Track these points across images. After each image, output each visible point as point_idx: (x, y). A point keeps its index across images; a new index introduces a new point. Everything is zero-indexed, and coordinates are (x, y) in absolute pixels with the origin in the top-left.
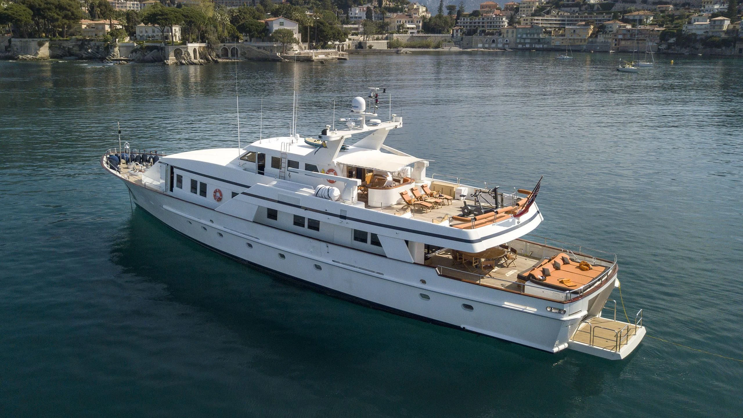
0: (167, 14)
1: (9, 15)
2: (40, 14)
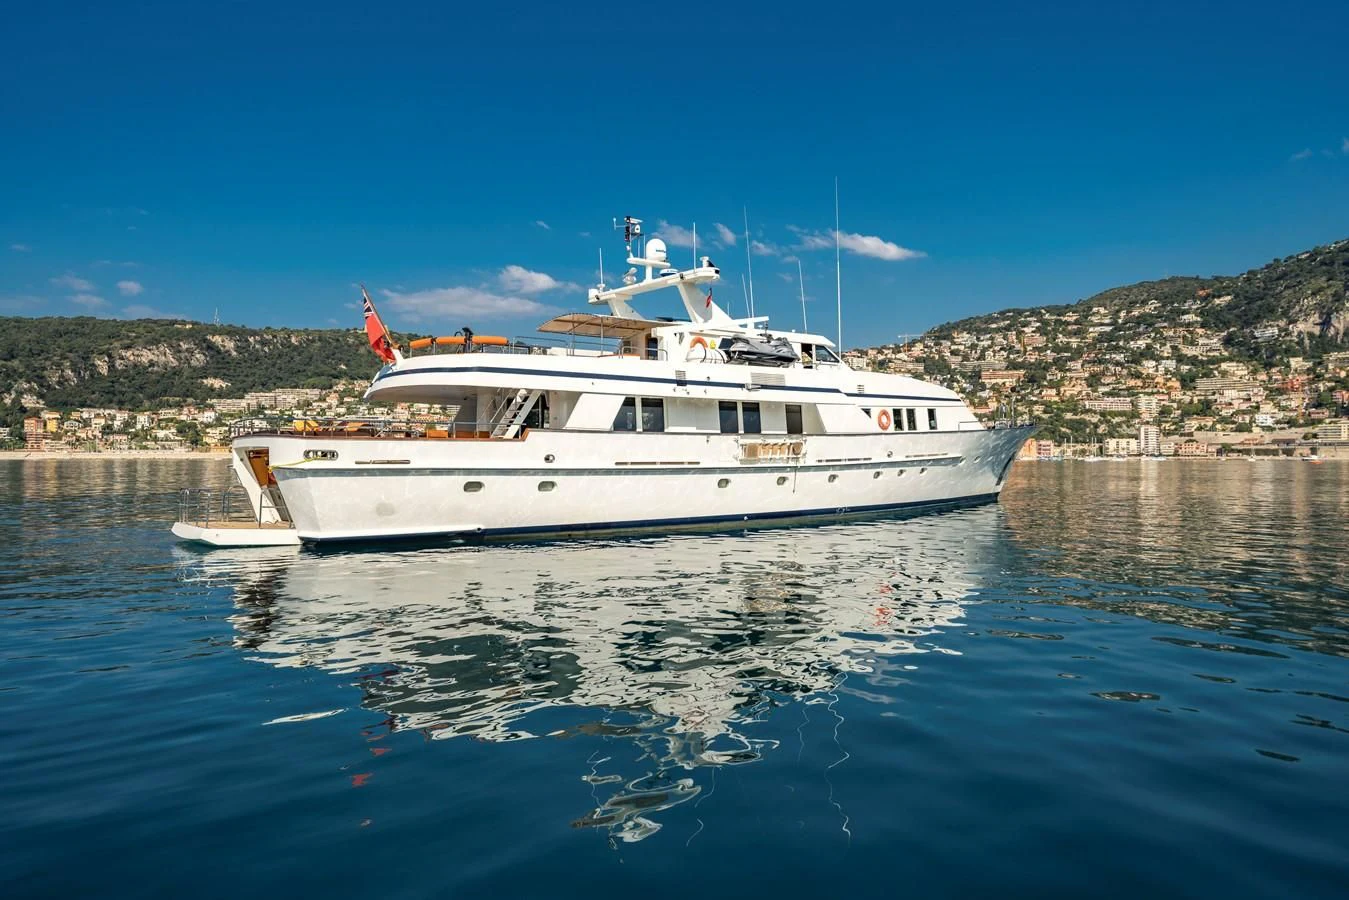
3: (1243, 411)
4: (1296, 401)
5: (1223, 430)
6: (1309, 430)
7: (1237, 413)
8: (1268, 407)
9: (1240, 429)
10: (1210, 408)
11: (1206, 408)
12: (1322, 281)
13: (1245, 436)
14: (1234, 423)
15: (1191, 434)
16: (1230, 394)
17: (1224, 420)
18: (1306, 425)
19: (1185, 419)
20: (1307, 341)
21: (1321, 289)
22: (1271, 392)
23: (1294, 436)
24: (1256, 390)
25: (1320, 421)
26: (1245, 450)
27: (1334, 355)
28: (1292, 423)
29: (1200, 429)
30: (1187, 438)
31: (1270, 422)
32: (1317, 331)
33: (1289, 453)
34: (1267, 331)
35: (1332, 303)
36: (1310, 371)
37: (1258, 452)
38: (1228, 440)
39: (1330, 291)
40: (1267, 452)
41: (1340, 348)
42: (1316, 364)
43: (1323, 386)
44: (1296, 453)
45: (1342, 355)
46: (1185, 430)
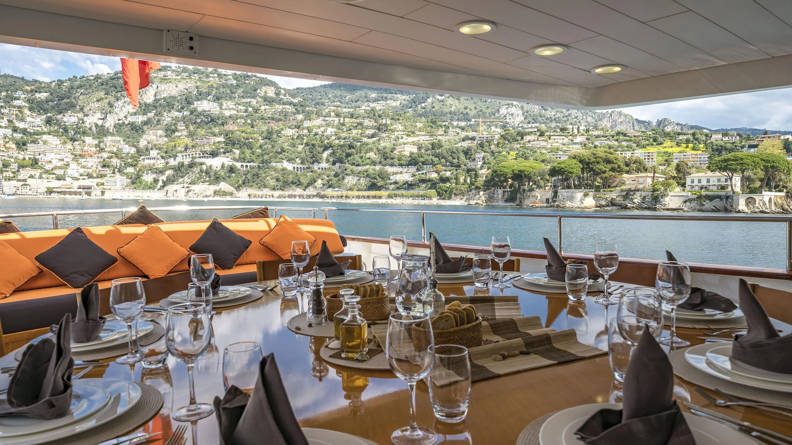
0: (742, 159)
1: (562, 168)
2: (589, 167)
3: (59, 167)
4: (92, 163)
5: (47, 178)
6: (99, 180)
7: (55, 168)
8: (73, 165)
9: (59, 179)
10: (38, 164)
11: (35, 163)
12: (102, 94)
13: (61, 182)
14: (54, 174)
15: (25, 180)
16: (51, 156)
17: (47, 172)
18: (97, 177)
19: (21, 170)
20: (94, 128)
21: (101, 99)
22: (75, 156)
23: (90, 184)
24: (67, 155)
25: (105, 176)
26: (62, 192)
27: (110, 138)
28: (90, 176)
29: (31, 177)
30: (23, 183)
31: (76, 175)
32: (100, 123)
33: (89, 194)
34: (70, 119)
35: (107, 108)
36: (97, 146)
37: (70, 193)
38: (51, 185)
39: (106, 101)
40: (75, 193)
41: (112, 135)
42: (100, 142)
43: (105, 155)
44: (93, 194)
45: (113, 138)
46: (20, 177)
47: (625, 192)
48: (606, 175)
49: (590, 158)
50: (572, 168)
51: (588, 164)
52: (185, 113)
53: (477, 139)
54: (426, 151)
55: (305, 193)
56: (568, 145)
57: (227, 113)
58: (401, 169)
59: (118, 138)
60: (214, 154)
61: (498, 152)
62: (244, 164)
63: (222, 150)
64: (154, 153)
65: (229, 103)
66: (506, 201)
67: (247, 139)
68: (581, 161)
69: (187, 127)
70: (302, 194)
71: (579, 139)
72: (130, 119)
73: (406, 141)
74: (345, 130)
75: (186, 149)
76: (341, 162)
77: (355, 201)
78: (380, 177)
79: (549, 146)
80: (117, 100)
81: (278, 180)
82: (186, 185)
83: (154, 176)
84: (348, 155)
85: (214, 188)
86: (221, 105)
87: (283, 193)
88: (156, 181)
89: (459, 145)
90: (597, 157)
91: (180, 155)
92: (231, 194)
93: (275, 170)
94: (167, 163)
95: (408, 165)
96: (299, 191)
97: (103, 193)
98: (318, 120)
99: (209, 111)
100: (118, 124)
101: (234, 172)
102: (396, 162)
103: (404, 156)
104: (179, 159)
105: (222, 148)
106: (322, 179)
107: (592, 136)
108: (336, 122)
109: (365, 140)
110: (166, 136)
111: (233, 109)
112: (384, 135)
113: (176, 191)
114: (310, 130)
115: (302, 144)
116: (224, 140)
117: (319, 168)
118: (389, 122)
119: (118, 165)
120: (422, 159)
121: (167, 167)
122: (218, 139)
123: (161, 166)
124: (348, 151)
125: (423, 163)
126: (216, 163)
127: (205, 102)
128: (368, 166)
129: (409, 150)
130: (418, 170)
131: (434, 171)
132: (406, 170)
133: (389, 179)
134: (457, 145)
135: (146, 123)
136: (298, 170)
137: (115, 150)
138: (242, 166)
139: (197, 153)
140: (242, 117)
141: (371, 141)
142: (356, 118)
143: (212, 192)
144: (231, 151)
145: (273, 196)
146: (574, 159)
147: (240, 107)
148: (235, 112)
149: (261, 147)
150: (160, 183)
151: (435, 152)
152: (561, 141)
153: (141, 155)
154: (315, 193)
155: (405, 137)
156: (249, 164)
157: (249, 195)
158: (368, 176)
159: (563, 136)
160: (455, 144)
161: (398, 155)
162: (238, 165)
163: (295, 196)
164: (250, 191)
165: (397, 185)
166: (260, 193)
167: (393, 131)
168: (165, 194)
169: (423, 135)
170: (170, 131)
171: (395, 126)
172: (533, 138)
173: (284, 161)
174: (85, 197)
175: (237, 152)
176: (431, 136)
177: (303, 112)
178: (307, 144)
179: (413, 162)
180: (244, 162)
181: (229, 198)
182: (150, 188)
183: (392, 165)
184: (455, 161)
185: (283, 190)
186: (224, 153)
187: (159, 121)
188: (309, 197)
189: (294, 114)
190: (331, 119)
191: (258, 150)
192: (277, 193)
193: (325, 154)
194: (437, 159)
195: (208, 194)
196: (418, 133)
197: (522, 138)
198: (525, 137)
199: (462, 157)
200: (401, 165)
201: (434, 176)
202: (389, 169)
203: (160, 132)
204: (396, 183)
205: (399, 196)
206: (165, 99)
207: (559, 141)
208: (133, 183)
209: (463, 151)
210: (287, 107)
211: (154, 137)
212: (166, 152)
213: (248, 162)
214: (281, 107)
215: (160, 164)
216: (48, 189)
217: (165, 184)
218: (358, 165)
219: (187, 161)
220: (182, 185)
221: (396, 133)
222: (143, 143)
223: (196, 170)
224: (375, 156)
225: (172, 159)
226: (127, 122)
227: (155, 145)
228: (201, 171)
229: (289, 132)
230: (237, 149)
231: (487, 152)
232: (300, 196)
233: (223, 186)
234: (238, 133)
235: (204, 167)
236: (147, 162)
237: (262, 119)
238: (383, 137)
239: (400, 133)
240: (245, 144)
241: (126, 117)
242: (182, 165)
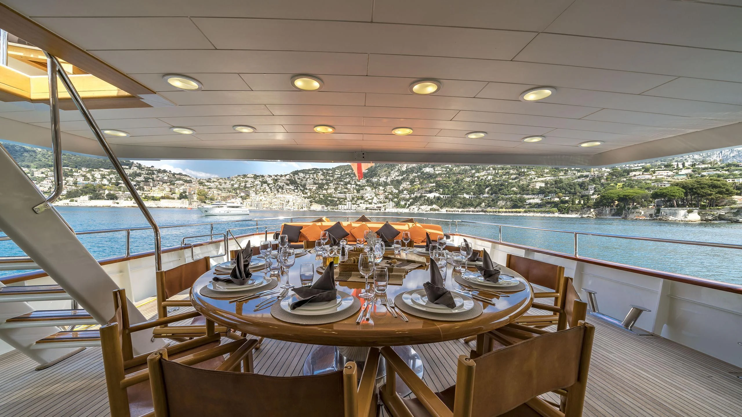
1: (664, 193)
2: (693, 192)
4: (382, 197)
5: (366, 204)
6: (384, 204)
7: (369, 199)
8: (375, 198)
9: (370, 203)
11: (362, 198)
12: (386, 169)
13: (371, 205)
14: (368, 202)
15: (359, 204)
16: (367, 195)
17: (366, 201)
18: (383, 203)
19: (357, 200)
20: (383, 183)
21: (386, 171)
22: (376, 194)
23: (381, 206)
24: (373, 194)
25: (386, 202)
27: (389, 186)
28: (381, 202)
29: (361, 203)
31: (376, 202)
32: (385, 180)
33: (380, 210)
34: (375, 180)
35: (388, 174)
36: (384, 190)
37: (374, 210)
38: (367, 206)
39: (388, 171)
40: (375, 210)
41: (390, 185)
42: (385, 188)
43: (387, 194)
44: (381, 210)
45: (390, 187)
46: (357, 203)
47: (736, 210)
48: (712, 196)
49: (694, 184)
50: (674, 193)
51: (691, 189)
52: (419, 174)
53: (590, 176)
54: (551, 185)
55: (475, 210)
56: (673, 176)
57: (437, 172)
58: (533, 196)
59: (392, 186)
60: (430, 192)
61: (607, 184)
62: (445, 196)
63: (434, 190)
64: (405, 192)
65: (438, 168)
66: (613, 215)
67: (446, 184)
68: (683, 187)
69: (419, 180)
70: (474, 210)
71: (684, 172)
72: (397, 178)
73: (537, 180)
74: (498, 176)
75: (418, 190)
76: (496, 193)
77: (503, 214)
78: (520, 201)
79: (654, 178)
80: (392, 171)
81: (461, 203)
82: (418, 206)
83: (405, 202)
84: (500, 190)
85: (430, 207)
86: (434, 169)
87: (463, 210)
88: (406, 204)
89: (576, 181)
90: (702, 184)
91: (416, 192)
92: (438, 210)
93: (460, 198)
94: (410, 196)
95: (538, 194)
96: (472, 209)
97: (385, 209)
98: (483, 173)
99: (429, 172)
100: (392, 180)
101: (440, 200)
102: (530, 192)
103: (535, 189)
104: (415, 194)
105: (434, 189)
106: (485, 203)
107: (698, 169)
108: (493, 173)
109: (511, 181)
110: (410, 185)
111: (440, 170)
112: (523, 178)
113: (414, 209)
114: (478, 177)
115: (474, 185)
116: (435, 185)
117: (483, 197)
118: (526, 170)
119: (391, 197)
120: (548, 190)
121: (410, 198)
122: (432, 185)
123: (408, 198)
124: (500, 188)
125: (549, 193)
126: (431, 196)
127: (428, 168)
128: (512, 195)
129: (538, 185)
130: (545, 196)
131: (556, 197)
132: (537, 197)
133: (526, 202)
134: (574, 181)
135: (402, 179)
136: (471, 198)
137: (390, 191)
138: (443, 197)
139: (423, 191)
140: (444, 174)
141: (514, 181)
142: (505, 170)
143: (429, 209)
144: (438, 190)
145: (458, 211)
146: (676, 186)
147: (443, 169)
148: (441, 172)
149: (453, 187)
150: (407, 205)
151: (557, 186)
152: (666, 174)
153: (400, 193)
154: (480, 210)
155: (536, 178)
156: (447, 196)
157: (447, 211)
158: (512, 200)
159: (668, 170)
160: (572, 180)
161: (532, 189)
162: (442, 196)
163: (470, 211)
164: (447, 209)
165: (531, 206)
166: (452, 210)
167: (528, 175)
168: (409, 210)
169: (548, 176)
170: (412, 182)
171: (530, 172)
172: (639, 174)
173: (465, 194)
174: (379, 211)
175: (441, 190)
176: (554, 176)
177: (475, 169)
178: (477, 185)
179: (541, 191)
180: (444, 195)
181: (437, 212)
182: (403, 207)
183: (527, 194)
184: (573, 191)
185: (463, 208)
186: (435, 191)
187: (408, 178)
188: (477, 212)
189: (470, 170)
190: (491, 171)
191: (451, 189)
192: (460, 210)
193: (487, 190)
194: (559, 190)
195: (427, 210)
196: (546, 175)
197: (628, 174)
198: (630, 173)
199: (578, 188)
200: (534, 194)
201: (557, 199)
202: (526, 197)
203: (408, 183)
204: (530, 204)
205: (532, 212)
206: (410, 168)
207: (663, 174)
208: (397, 205)
209: (578, 184)
210: (467, 167)
211: (406, 185)
212: (410, 192)
213: (446, 195)
214: (464, 167)
215: (408, 196)
216: (366, 208)
217: (409, 205)
218: (506, 195)
219: (419, 195)
220: (416, 206)
221: (531, 176)
222: (401, 188)
223: (423, 199)
224: (516, 190)
225: (413, 194)
226: (395, 180)
227: (406, 189)
228: (425, 199)
229: (468, 179)
230: (441, 189)
231: (598, 184)
232: (473, 211)
233: (434, 206)
234: (442, 181)
235: (426, 198)
236: (402, 196)
237: (454, 174)
238: (522, 179)
239: (533, 176)
240: (445, 186)
241: (395, 177)
242: (416, 197)
